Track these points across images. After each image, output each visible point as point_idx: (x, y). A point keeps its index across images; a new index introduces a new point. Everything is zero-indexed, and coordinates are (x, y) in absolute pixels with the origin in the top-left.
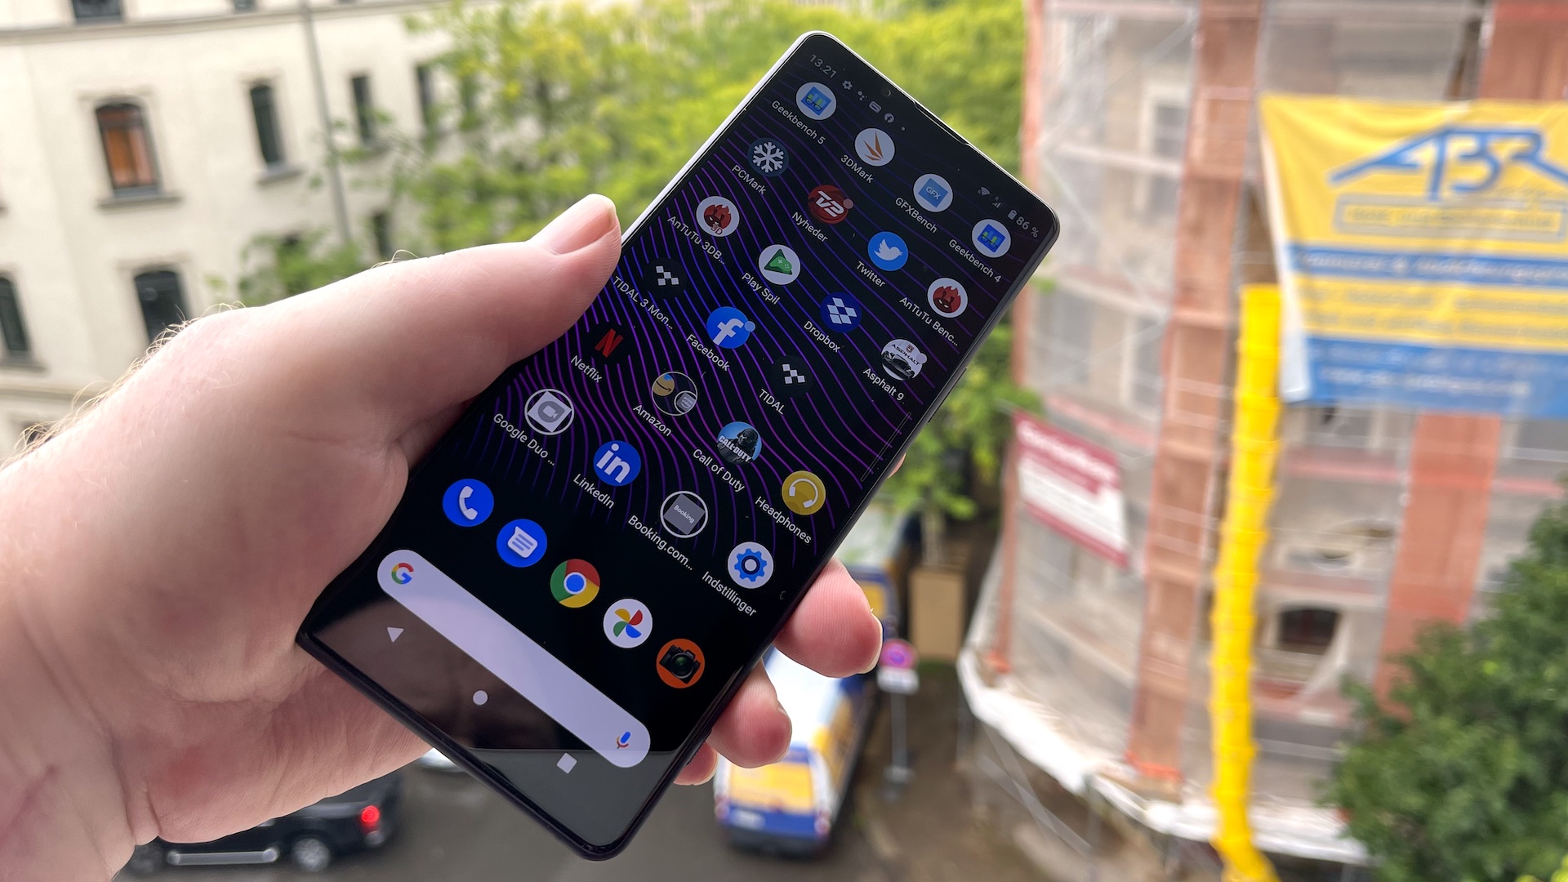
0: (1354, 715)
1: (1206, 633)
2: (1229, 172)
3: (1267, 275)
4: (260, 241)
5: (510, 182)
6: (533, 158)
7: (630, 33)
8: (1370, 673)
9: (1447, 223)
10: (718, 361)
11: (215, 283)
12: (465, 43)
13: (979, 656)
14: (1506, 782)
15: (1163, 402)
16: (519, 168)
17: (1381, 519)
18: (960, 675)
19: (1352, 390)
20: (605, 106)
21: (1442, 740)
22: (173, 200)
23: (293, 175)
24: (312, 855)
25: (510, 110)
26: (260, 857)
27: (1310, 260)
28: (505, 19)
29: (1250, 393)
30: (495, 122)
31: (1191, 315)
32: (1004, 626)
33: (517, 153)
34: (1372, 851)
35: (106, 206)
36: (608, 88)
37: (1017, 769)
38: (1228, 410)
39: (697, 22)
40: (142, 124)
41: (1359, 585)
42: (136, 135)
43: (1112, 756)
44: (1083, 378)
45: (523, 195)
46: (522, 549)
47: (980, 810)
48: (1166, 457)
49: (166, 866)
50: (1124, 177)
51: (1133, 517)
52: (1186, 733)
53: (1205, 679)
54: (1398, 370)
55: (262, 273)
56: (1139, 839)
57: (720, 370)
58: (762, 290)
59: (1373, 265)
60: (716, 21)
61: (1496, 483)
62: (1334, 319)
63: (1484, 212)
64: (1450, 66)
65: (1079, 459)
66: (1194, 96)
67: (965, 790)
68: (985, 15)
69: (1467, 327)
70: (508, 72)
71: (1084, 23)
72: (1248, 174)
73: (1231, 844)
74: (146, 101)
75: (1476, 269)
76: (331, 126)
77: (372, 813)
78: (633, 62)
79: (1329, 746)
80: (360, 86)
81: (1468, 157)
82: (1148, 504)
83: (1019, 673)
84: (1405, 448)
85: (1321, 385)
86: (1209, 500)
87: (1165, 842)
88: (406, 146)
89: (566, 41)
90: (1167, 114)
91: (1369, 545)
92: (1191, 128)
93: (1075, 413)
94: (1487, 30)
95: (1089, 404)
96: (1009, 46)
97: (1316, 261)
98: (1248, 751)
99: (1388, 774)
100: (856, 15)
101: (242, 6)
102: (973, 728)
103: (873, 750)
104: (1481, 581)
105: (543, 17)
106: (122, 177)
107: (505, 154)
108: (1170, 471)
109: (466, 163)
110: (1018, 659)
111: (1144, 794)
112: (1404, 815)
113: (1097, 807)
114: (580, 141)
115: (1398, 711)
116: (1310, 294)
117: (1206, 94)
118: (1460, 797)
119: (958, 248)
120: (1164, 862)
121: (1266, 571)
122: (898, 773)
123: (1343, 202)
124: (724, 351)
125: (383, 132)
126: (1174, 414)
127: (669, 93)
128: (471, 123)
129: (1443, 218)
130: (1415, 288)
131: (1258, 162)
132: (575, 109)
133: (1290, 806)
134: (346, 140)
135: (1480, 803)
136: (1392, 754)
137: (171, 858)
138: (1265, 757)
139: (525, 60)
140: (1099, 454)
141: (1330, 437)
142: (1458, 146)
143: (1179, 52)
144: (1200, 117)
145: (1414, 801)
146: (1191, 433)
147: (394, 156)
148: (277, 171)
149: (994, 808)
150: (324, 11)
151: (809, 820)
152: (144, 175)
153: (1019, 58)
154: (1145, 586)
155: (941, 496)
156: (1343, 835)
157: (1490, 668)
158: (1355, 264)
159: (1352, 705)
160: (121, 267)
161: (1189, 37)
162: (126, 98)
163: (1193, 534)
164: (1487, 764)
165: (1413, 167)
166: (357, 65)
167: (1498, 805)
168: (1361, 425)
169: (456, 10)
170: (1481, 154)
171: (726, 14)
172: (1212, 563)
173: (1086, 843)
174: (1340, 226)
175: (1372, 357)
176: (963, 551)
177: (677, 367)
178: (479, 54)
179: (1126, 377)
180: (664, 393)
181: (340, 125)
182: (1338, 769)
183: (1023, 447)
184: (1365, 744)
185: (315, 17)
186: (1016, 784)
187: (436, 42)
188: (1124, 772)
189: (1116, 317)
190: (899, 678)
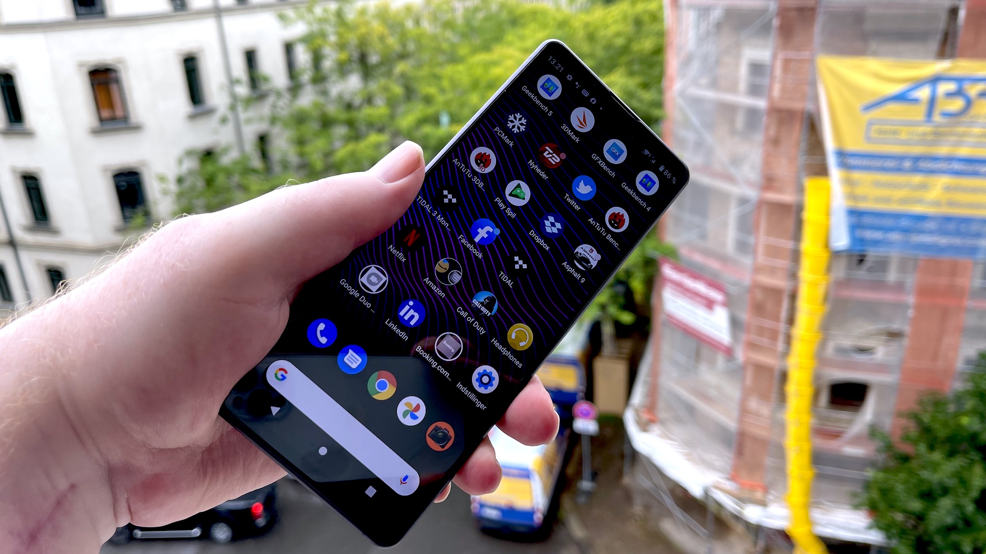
0: (878, 451)
1: (782, 398)
2: (797, 105)
3: (822, 171)
4: (190, 153)
5: (343, 116)
6: (357, 101)
7: (417, 22)
8: (888, 424)
9: (938, 136)
10: (476, 252)
11: (162, 179)
12: (316, 27)
13: (637, 411)
14: (975, 494)
15: (754, 252)
16: (349, 106)
17: (895, 326)
18: (625, 424)
19: (876, 243)
20: (401, 67)
21: (935, 467)
22: (137, 128)
23: (210, 112)
24: (222, 533)
25: (343, 70)
26: (190, 533)
27: (849, 161)
28: (339, 14)
29: (810, 246)
30: (334, 77)
31: (772, 196)
32: (653, 393)
33: (347, 97)
34: (889, 537)
35: (96, 132)
36: (403, 56)
37: (662, 484)
38: (796, 256)
39: (459, 15)
40: (117, 81)
41: (881, 368)
42: (114, 88)
43: (722, 475)
44: (703, 236)
45: (351, 124)
46: (352, 363)
47: (638, 509)
48: (756, 286)
49: (131, 539)
50: (729, 109)
51: (735, 324)
52: (769, 461)
53: (781, 427)
54: (906, 231)
55: (191, 173)
56: (740, 528)
57: (477, 258)
58: (506, 209)
59: (890, 164)
60: (471, 13)
61: (969, 303)
62: (864, 198)
63: (961, 129)
64: (939, 37)
65: (701, 287)
66: (774, 57)
67: (628, 497)
68: (640, 7)
69: (951, 204)
70: (342, 46)
71: (704, 11)
72: (809, 106)
73: (799, 532)
74: (120, 67)
75: (956, 166)
76: (233, 82)
77: (258, 507)
78: (418, 40)
79: (861, 471)
80: (251, 57)
81: (950, 95)
82: (745, 316)
83: (662, 423)
84: (911, 280)
85: (856, 240)
86: (784, 314)
87: (756, 530)
88: (279, 94)
89: (377, 27)
90: (757, 69)
91: (887, 342)
92: (772, 77)
93: (698, 258)
94: (962, 14)
95: (706, 253)
96: (655, 27)
97: (853, 161)
98: (809, 473)
99: (900, 488)
100: (558, 9)
101: (177, 7)
102: (635, 456)
103: (570, 470)
104: (960, 365)
105: (363, 12)
106: (106, 114)
107: (340, 97)
108: (759, 295)
109: (316, 105)
110: (662, 414)
111: (742, 500)
112: (908, 513)
113: (712, 508)
114: (386, 89)
115: (907, 449)
116: (849, 182)
117: (781, 56)
118: (946, 503)
119: (626, 188)
120: (755, 544)
121: (820, 358)
122: (586, 485)
123: (870, 124)
124: (480, 246)
125: (264, 87)
126: (761, 259)
127: (441, 58)
128: (319, 79)
129: (935, 134)
130: (917, 179)
131: (816, 99)
132: (383, 69)
133: (837, 508)
134: (243, 90)
135: (959, 506)
136: (902, 476)
137: (135, 534)
138: (820, 477)
139: (352, 38)
140: (713, 284)
141: (862, 273)
142: (944, 88)
143: (765, 29)
144: (778, 71)
145: (916, 505)
146: (772, 271)
147: (271, 99)
148: (199, 109)
149: (647, 507)
150: (229, 10)
151: (530, 514)
152: (119, 113)
153: (661, 34)
154: (743, 368)
155: (613, 310)
156: (870, 527)
157: (965, 421)
158: (879, 163)
159: (878, 444)
160: (105, 169)
161: (771, 20)
162: (108, 65)
163: (774, 335)
164: (964, 482)
165: (916, 101)
166: (248, 43)
167: (970, 508)
168: (882, 265)
169: (310, 10)
170: (959, 93)
171: (476, 9)
172: (786, 354)
173: (705, 530)
174: (869, 139)
175: (889, 223)
176: (627, 345)
177: (452, 255)
178: (323, 35)
179: (731, 235)
180: (442, 271)
181: (238, 82)
182: (867, 485)
183: (666, 280)
184: (885, 469)
185: (223, 14)
186: (661, 493)
187: (298, 29)
188: (729, 485)
189: (724, 197)
190: (585, 425)
